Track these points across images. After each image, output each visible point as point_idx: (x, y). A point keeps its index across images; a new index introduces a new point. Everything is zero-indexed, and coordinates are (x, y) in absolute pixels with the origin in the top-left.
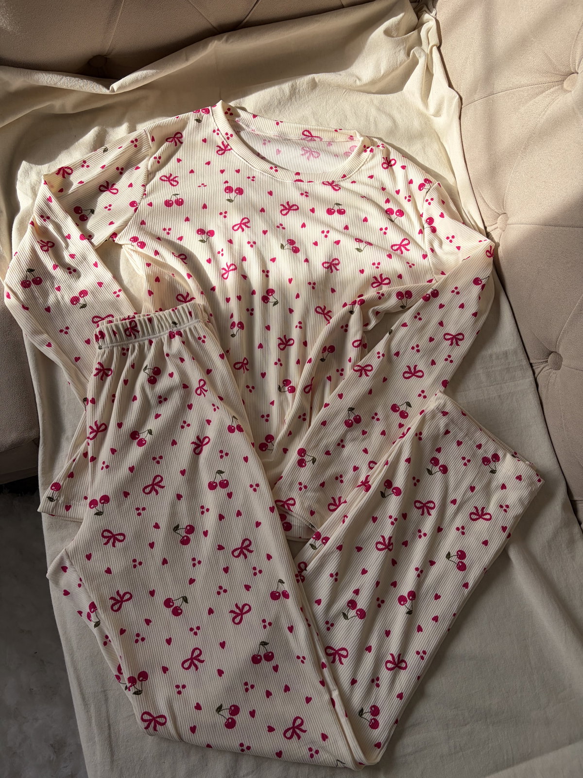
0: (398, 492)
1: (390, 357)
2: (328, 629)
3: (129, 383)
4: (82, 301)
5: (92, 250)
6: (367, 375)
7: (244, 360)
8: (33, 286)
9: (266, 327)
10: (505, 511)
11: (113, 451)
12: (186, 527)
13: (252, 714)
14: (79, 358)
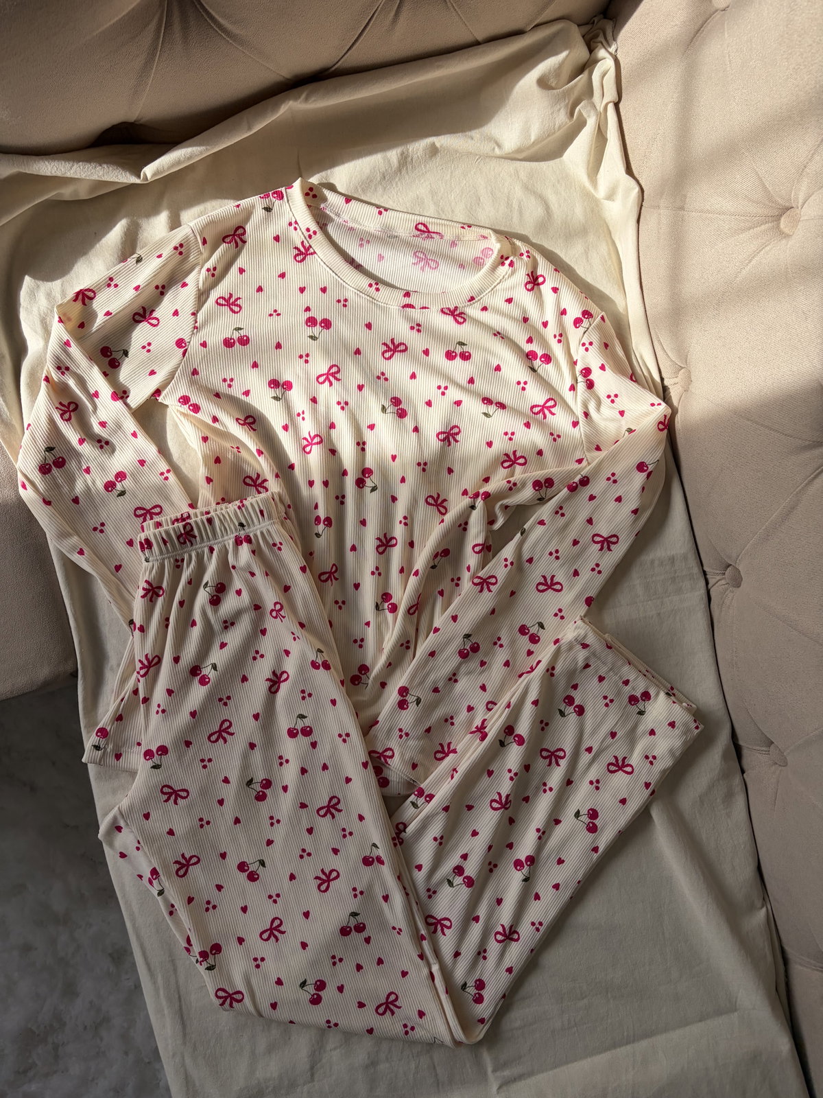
0: (520, 740)
1: (520, 565)
2: (430, 897)
3: (186, 605)
4: (119, 487)
5: (129, 415)
6: (490, 591)
7: (332, 568)
8: (55, 470)
9: (361, 521)
10: (651, 763)
11: (170, 692)
12: (262, 781)
13: (341, 989)
14: (120, 566)
